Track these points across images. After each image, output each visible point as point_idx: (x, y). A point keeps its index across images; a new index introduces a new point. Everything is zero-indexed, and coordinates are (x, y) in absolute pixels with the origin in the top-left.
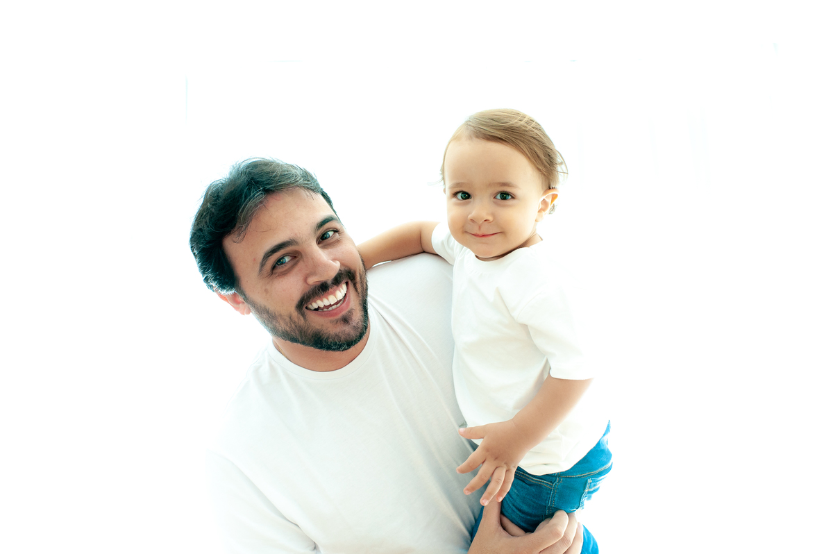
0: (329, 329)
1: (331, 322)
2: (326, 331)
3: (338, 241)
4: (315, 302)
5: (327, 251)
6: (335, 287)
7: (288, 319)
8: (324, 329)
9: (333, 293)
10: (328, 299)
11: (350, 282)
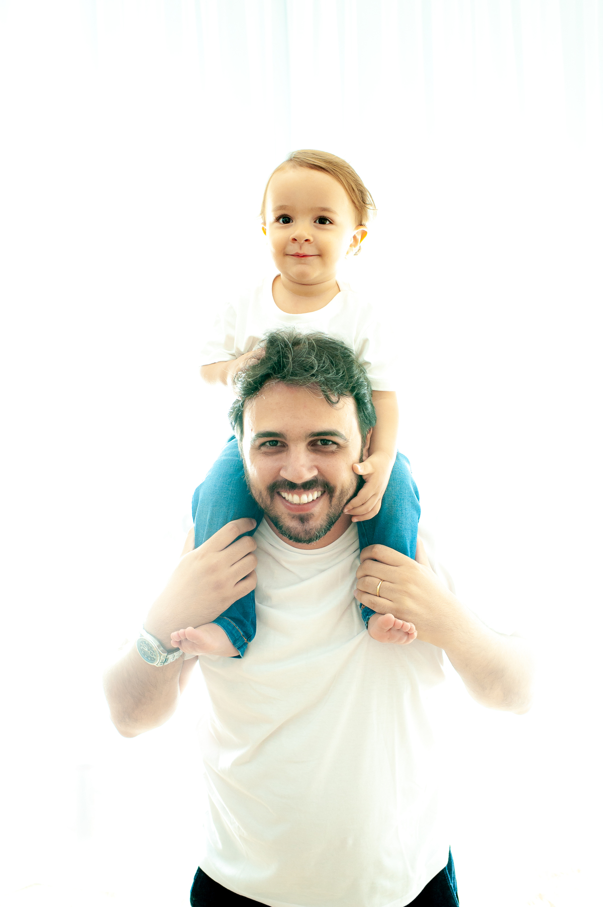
0: (286, 520)
1: (289, 514)
2: (284, 520)
3: (333, 453)
5: (312, 456)
6: (302, 490)
8: (283, 517)
9: (300, 495)
10: (293, 496)
11: (326, 492)
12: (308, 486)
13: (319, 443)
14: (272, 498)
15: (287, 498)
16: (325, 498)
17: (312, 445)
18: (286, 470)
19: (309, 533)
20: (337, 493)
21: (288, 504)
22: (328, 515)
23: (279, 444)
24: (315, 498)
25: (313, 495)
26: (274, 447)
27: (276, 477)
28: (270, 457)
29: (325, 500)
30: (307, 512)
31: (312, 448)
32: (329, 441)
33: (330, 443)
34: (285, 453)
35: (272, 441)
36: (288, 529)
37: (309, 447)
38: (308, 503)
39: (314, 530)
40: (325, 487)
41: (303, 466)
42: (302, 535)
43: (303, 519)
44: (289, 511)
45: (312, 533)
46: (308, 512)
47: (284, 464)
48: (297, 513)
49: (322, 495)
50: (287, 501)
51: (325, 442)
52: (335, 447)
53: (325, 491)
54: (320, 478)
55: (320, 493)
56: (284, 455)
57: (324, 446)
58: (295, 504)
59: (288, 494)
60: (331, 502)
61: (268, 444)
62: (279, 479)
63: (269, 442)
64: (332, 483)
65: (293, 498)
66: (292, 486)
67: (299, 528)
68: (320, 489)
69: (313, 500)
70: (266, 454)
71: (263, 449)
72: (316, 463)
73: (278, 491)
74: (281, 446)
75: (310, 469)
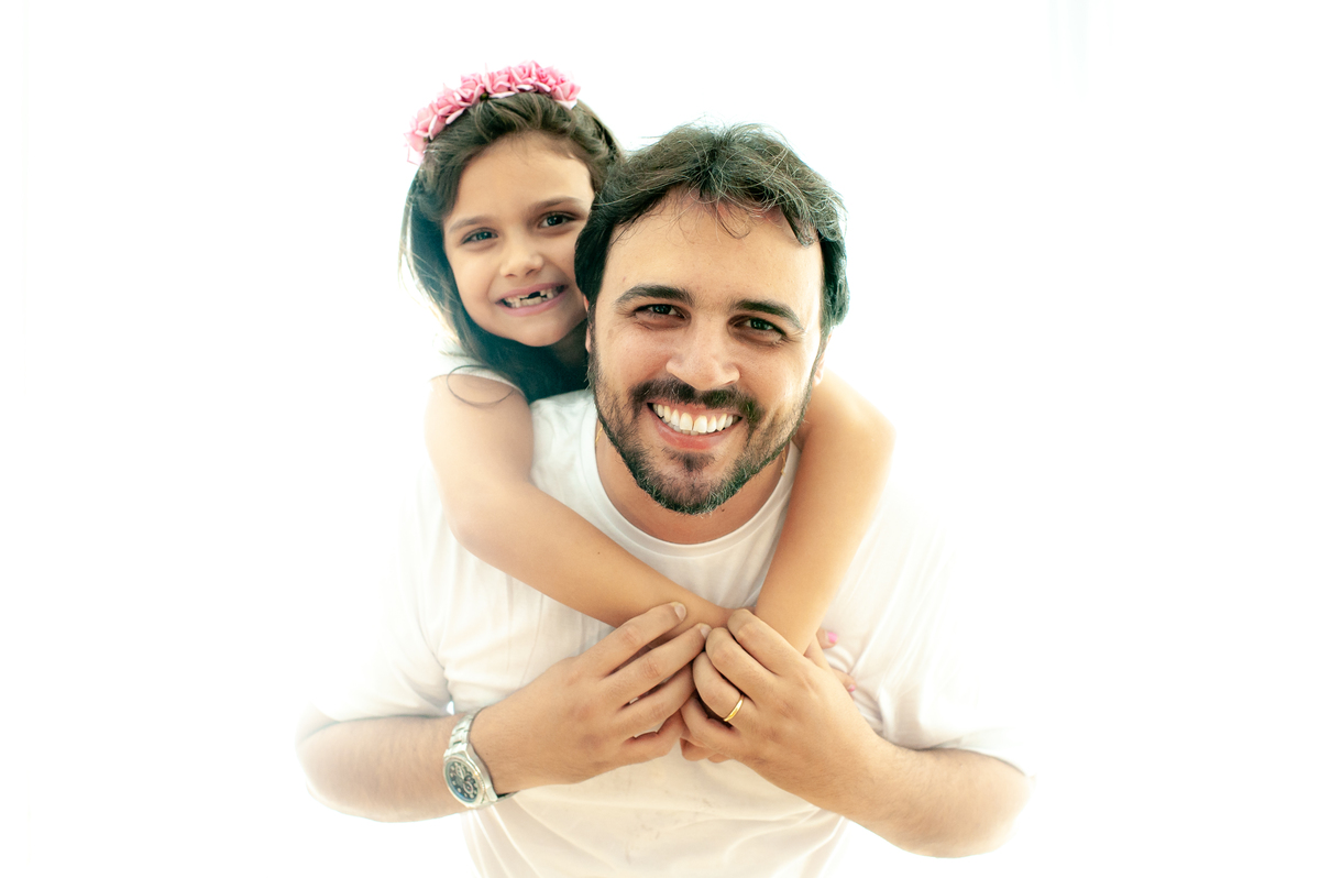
0: (657, 460)
1: (664, 450)
2: (651, 460)
3: (771, 346)
4: (663, 406)
5: (735, 346)
6: (702, 406)
7: (611, 400)
8: (651, 454)
9: (695, 414)
10: (680, 416)
11: (745, 418)
12: (714, 400)
13: (749, 324)
14: (637, 412)
15: (667, 419)
16: (741, 429)
17: (736, 326)
18: (680, 361)
19: (698, 492)
20: (765, 424)
21: (666, 430)
22: (737, 462)
23: (672, 312)
24: (720, 429)
25: (718, 420)
26: (664, 316)
27: (654, 373)
28: (653, 333)
29: (737, 436)
30: (701, 451)
31: (736, 330)
32: (769, 324)
33: (770, 328)
34: (683, 330)
35: (660, 306)
36: (659, 478)
37: (730, 328)
38: (708, 434)
39: (709, 488)
40: (745, 408)
41: (715, 357)
42: (684, 494)
43: (690, 464)
44: (667, 444)
45: (704, 493)
46: (704, 452)
47: (678, 351)
48: (683, 451)
49: (734, 424)
50: (666, 425)
51: (761, 324)
52: (775, 337)
53: (740, 419)
54: (741, 390)
55: (731, 420)
56: (677, 335)
57: (757, 331)
58: (681, 432)
59: (672, 409)
60: (750, 436)
61: (651, 309)
62: (661, 377)
63: (654, 306)
64: (762, 402)
65: (680, 419)
66: (684, 394)
67: (680, 480)
68: (735, 411)
69: (716, 431)
70: (646, 326)
71: (644, 317)
72: (738, 360)
73: (650, 401)
74: (674, 316)
75: (728, 367)
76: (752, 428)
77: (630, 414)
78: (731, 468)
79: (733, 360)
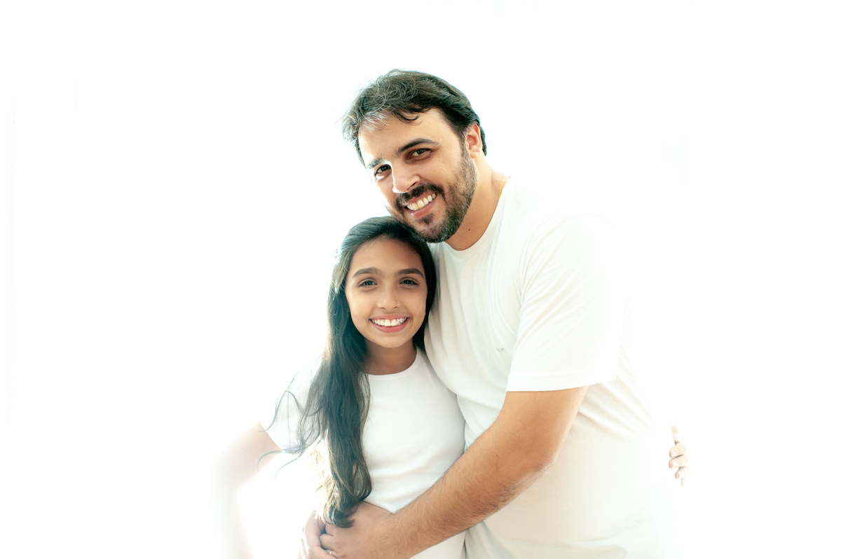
76: (443, 195)
77: (401, 215)
78: (445, 214)
79: (414, 173)
